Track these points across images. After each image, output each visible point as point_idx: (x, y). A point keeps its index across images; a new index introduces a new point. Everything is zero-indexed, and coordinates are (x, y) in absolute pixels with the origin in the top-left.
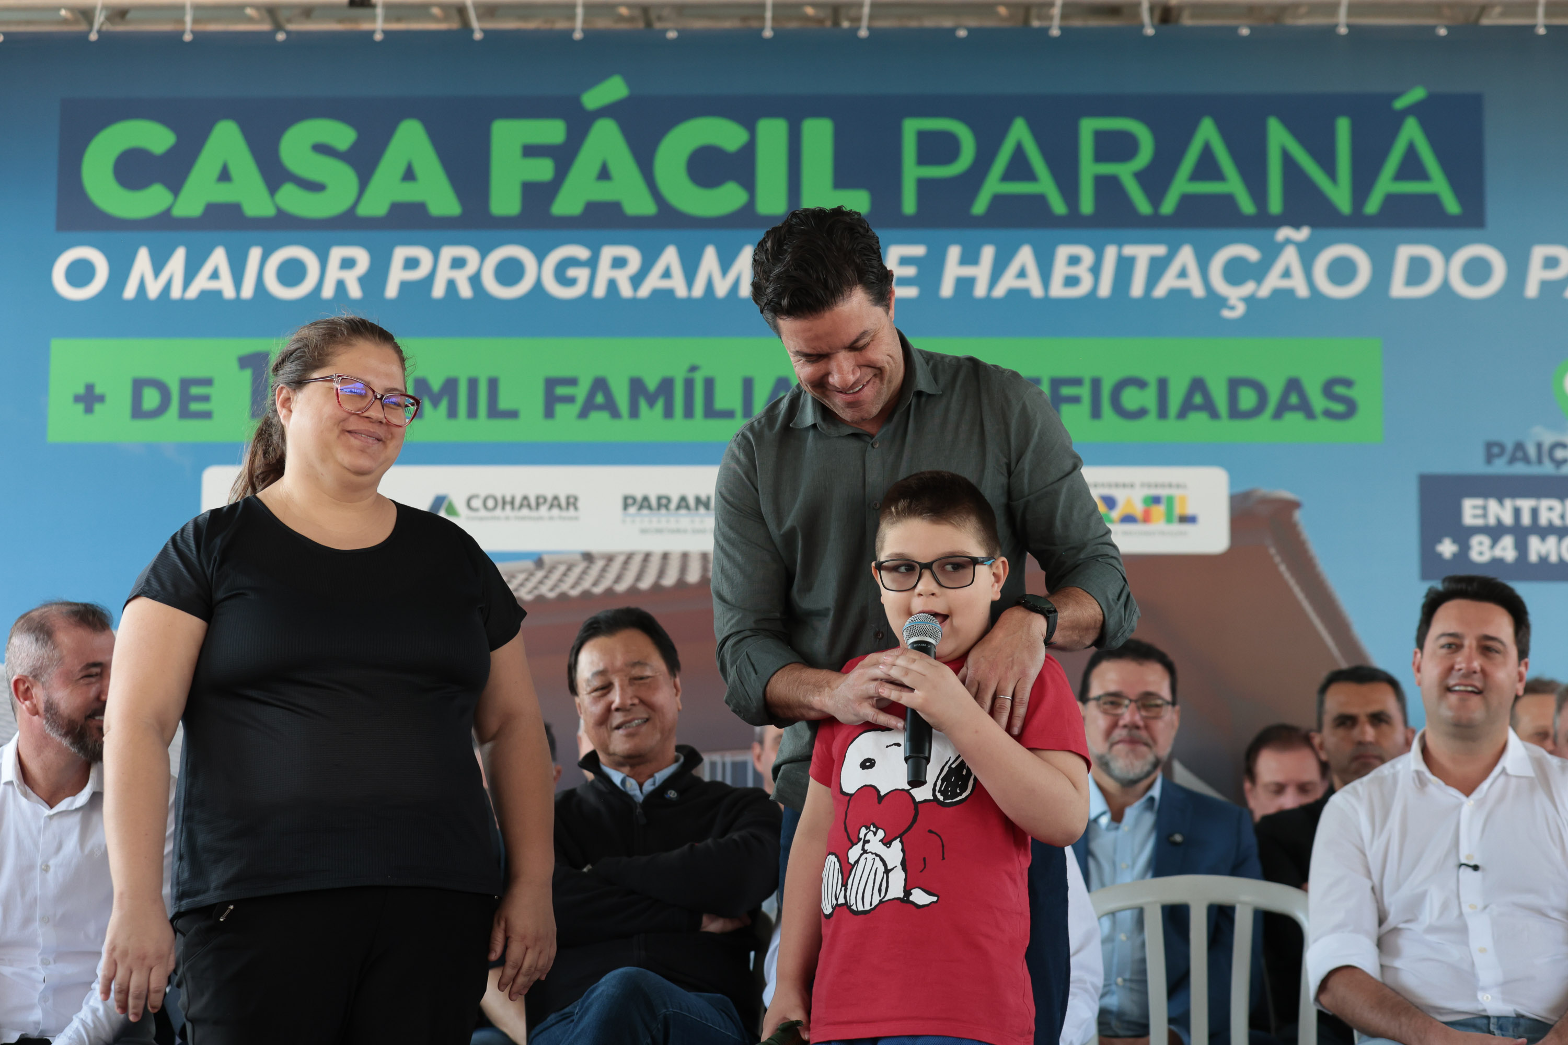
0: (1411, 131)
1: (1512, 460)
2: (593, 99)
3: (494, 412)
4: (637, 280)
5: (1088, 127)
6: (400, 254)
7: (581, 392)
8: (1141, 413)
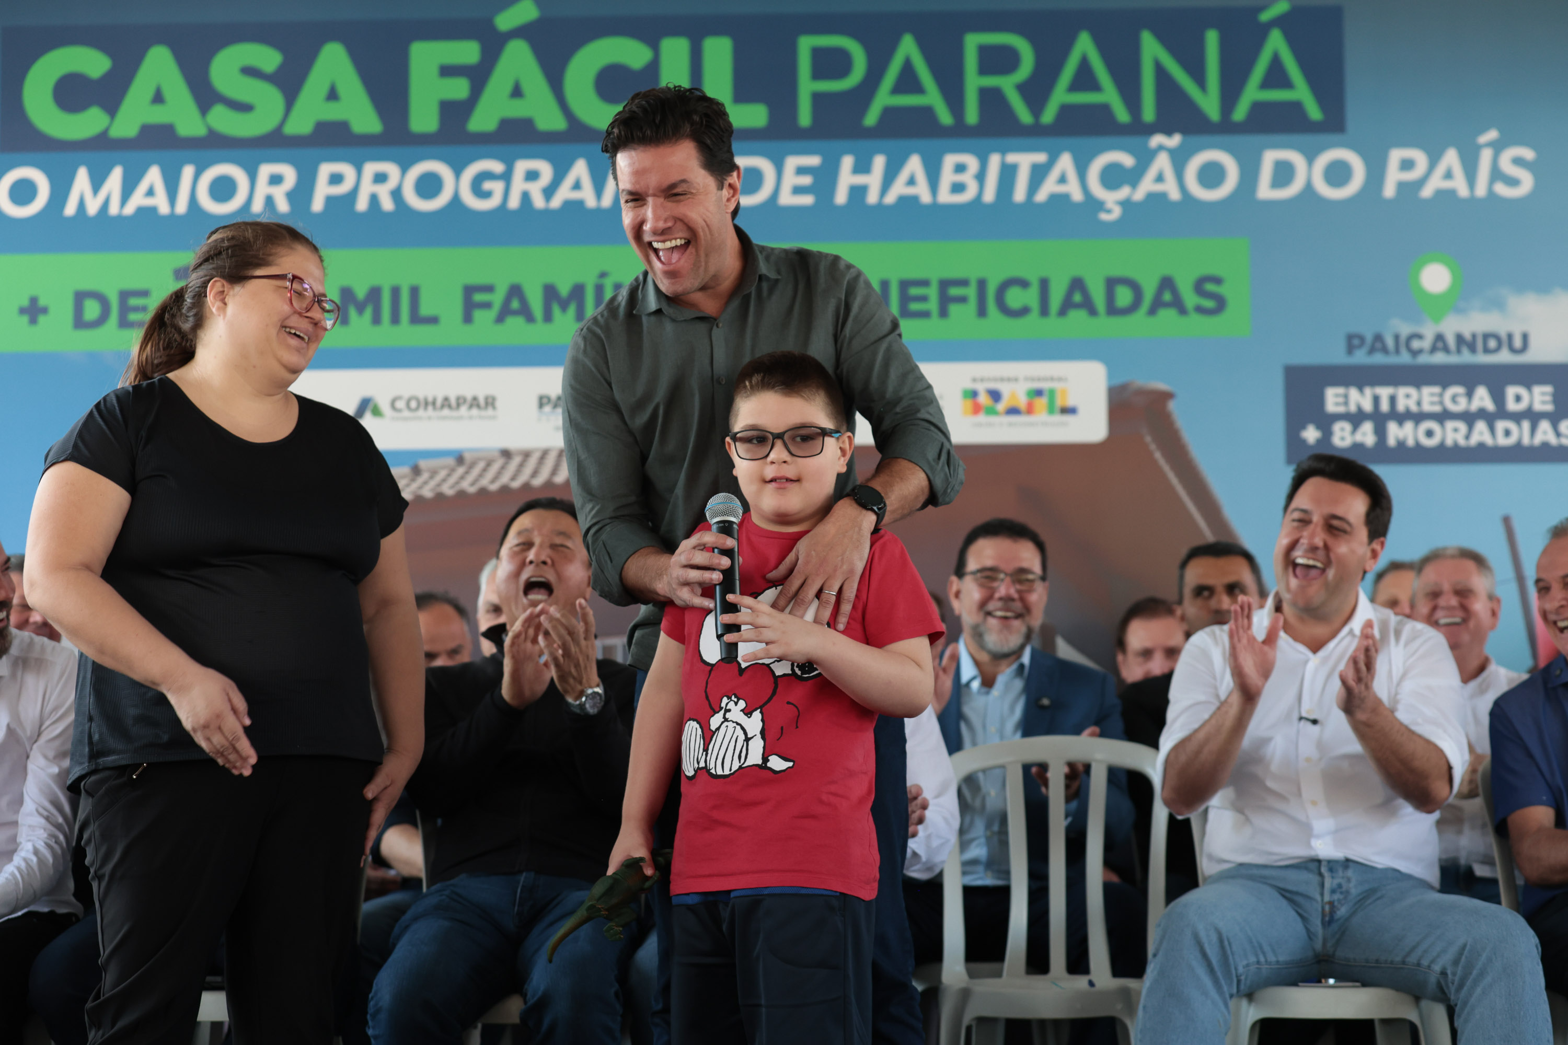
0: (1276, 42)
1: (1372, 351)
2: (506, 21)
3: (416, 318)
4: (549, 192)
5: (973, 42)
6: (326, 170)
7: (497, 298)
8: (1024, 311)
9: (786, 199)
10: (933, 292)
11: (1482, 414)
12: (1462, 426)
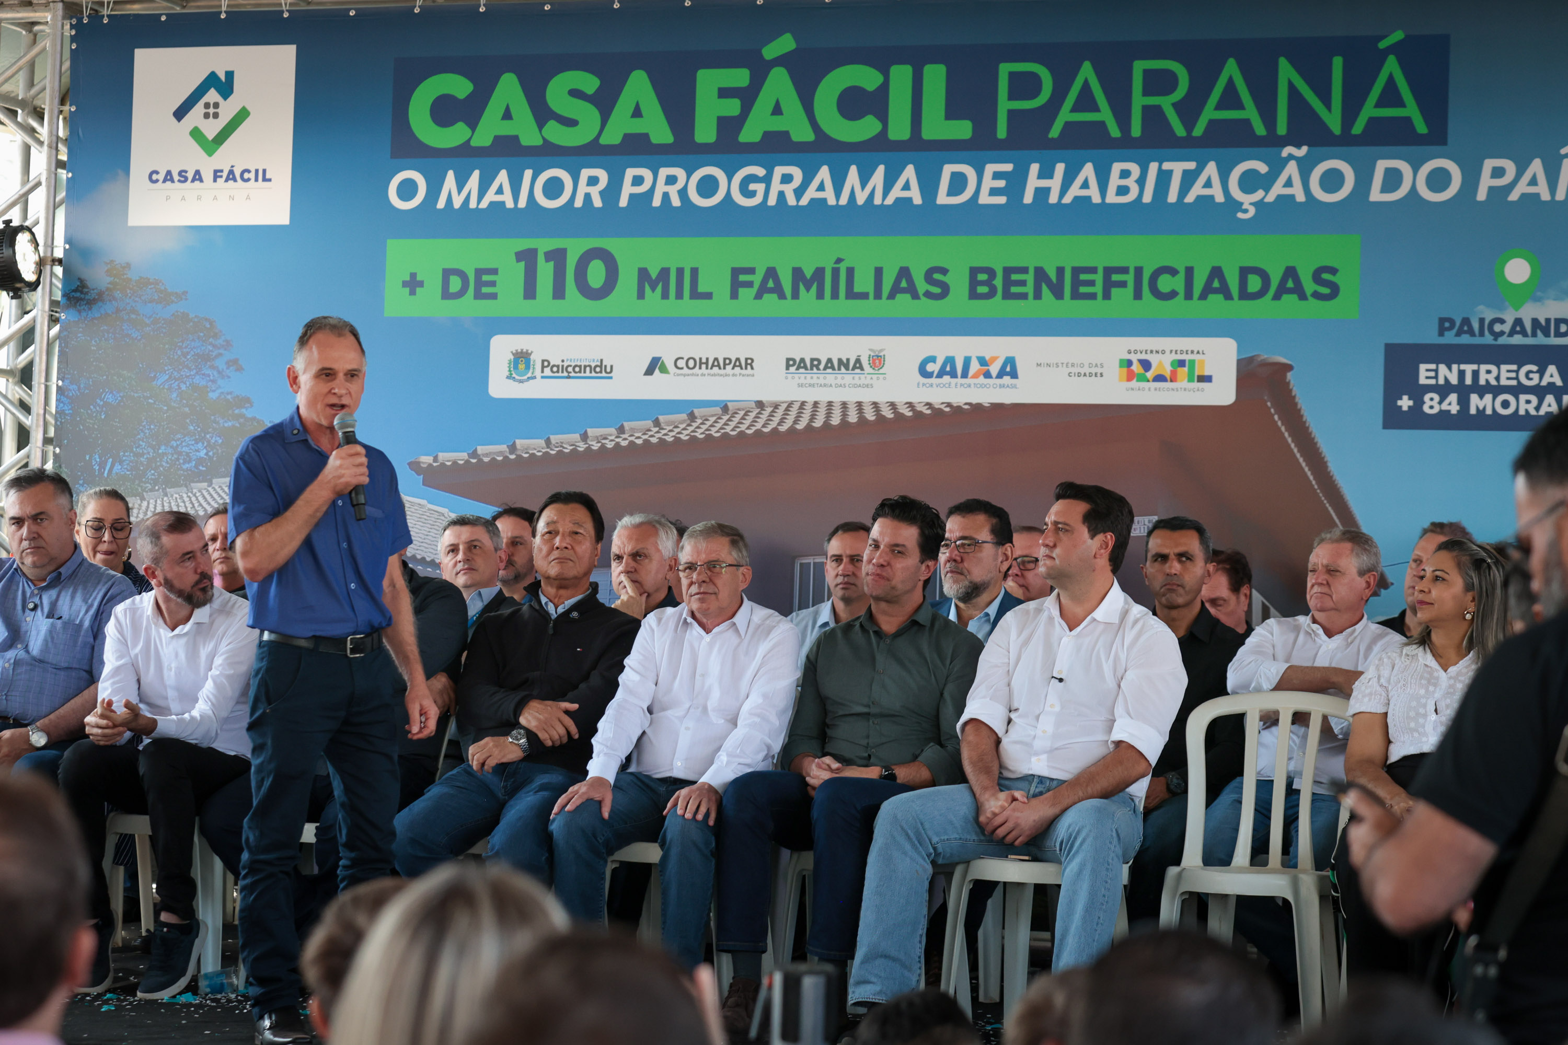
0: (1391, 66)
1: (1458, 334)
2: (770, 52)
3: (696, 295)
4: (799, 193)
5: (1139, 67)
6: (630, 173)
7: (757, 279)
8: (1173, 294)
9: (985, 199)
10: (1099, 278)
11: (1551, 388)
12: (1534, 400)
